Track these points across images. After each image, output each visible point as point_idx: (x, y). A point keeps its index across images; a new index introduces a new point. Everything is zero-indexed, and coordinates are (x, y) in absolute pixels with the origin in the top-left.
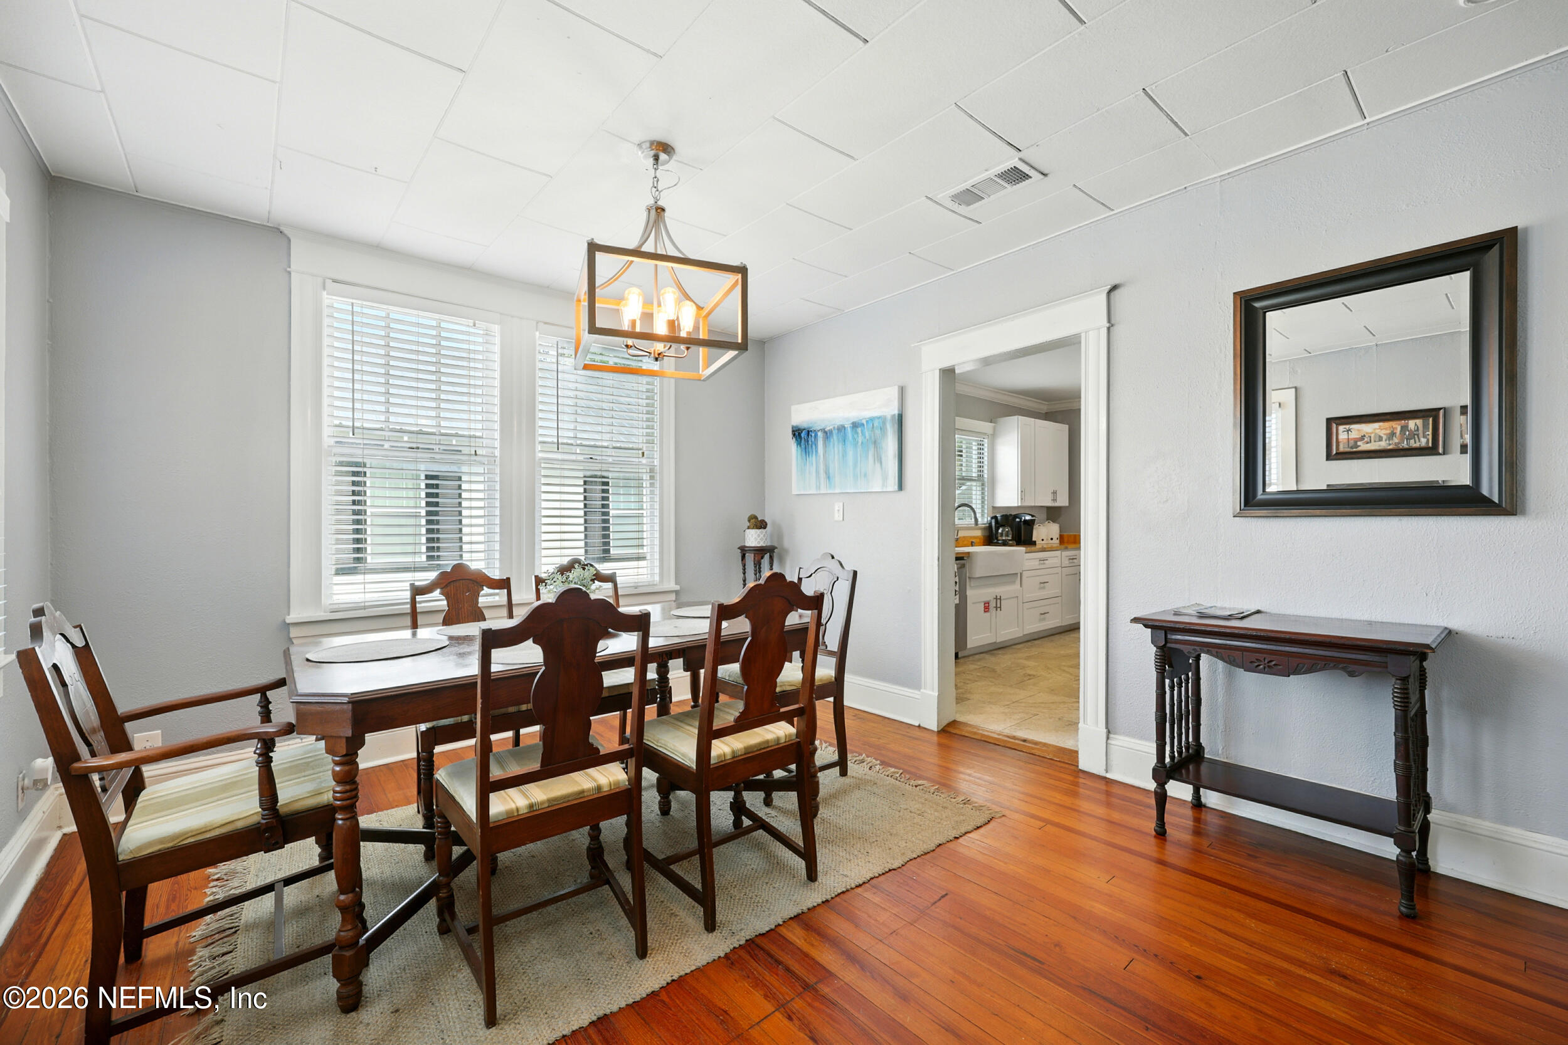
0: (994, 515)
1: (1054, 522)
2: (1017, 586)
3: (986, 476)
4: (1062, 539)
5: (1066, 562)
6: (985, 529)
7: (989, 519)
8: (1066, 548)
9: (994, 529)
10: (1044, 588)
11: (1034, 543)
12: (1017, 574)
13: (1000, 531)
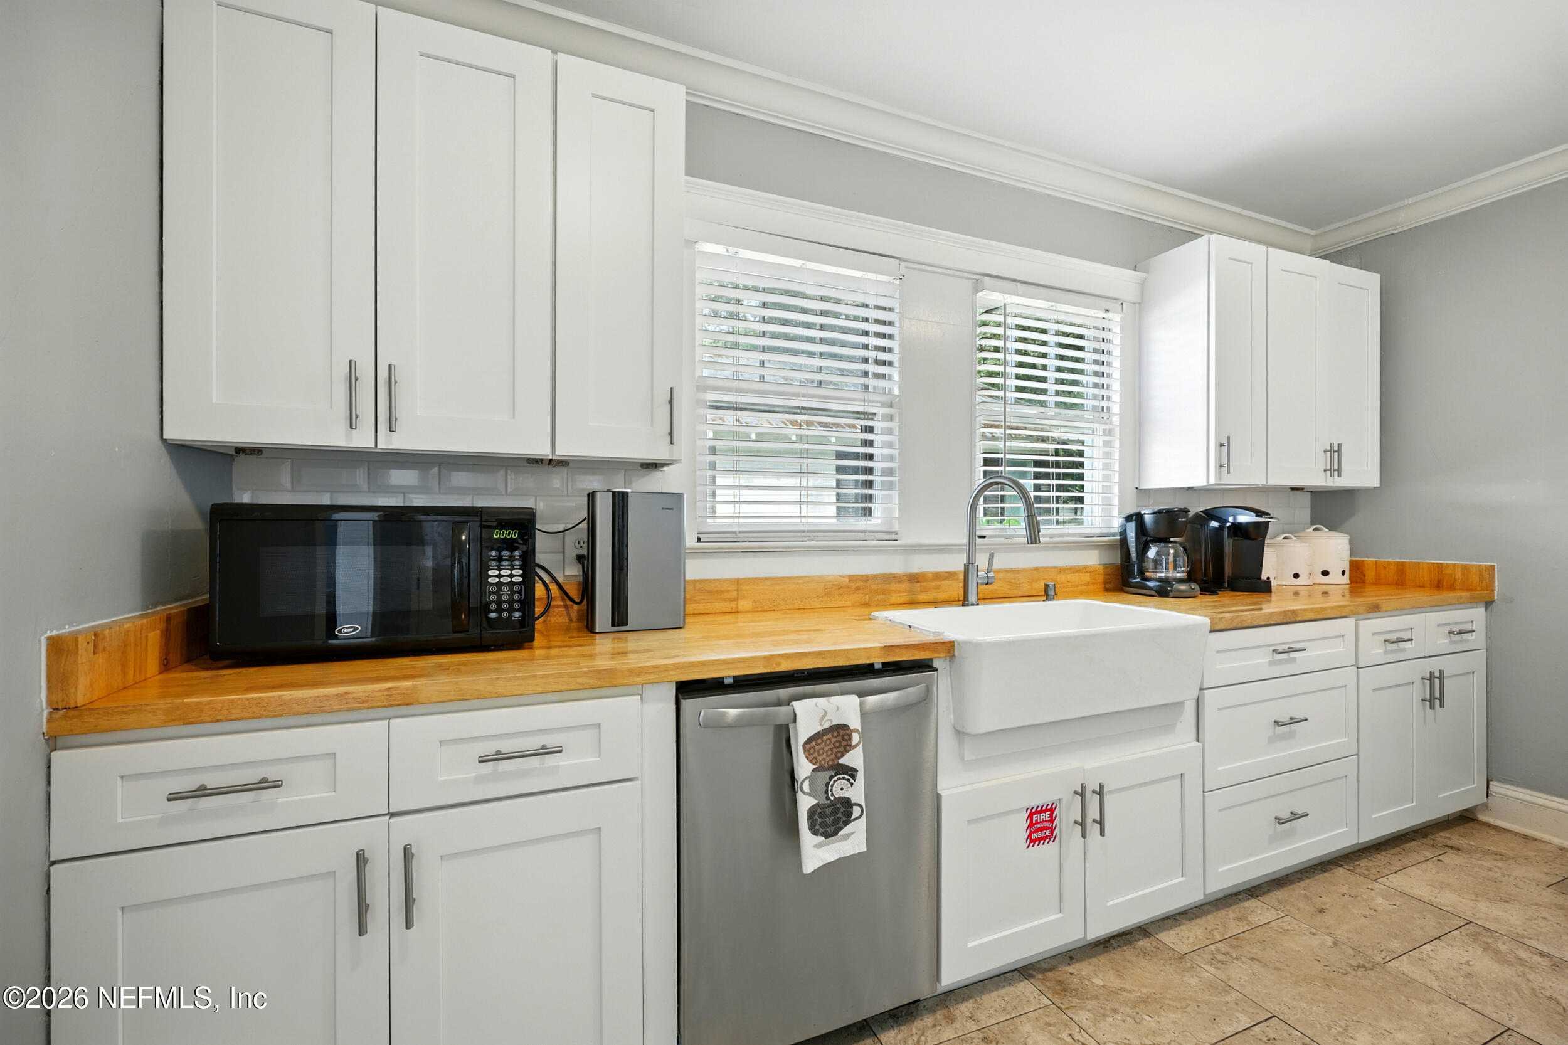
0: (1134, 511)
1: (1332, 528)
2: (1181, 740)
3: (1116, 409)
4: (1357, 573)
5: (1374, 651)
6: (1109, 546)
7: (1121, 521)
8: (1375, 609)
9: (1133, 549)
10: (1292, 735)
11: (1265, 588)
12: (1180, 704)
13: (1152, 553)
